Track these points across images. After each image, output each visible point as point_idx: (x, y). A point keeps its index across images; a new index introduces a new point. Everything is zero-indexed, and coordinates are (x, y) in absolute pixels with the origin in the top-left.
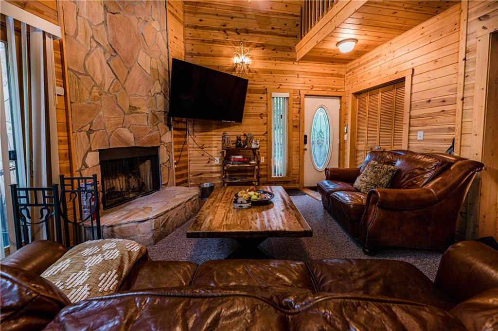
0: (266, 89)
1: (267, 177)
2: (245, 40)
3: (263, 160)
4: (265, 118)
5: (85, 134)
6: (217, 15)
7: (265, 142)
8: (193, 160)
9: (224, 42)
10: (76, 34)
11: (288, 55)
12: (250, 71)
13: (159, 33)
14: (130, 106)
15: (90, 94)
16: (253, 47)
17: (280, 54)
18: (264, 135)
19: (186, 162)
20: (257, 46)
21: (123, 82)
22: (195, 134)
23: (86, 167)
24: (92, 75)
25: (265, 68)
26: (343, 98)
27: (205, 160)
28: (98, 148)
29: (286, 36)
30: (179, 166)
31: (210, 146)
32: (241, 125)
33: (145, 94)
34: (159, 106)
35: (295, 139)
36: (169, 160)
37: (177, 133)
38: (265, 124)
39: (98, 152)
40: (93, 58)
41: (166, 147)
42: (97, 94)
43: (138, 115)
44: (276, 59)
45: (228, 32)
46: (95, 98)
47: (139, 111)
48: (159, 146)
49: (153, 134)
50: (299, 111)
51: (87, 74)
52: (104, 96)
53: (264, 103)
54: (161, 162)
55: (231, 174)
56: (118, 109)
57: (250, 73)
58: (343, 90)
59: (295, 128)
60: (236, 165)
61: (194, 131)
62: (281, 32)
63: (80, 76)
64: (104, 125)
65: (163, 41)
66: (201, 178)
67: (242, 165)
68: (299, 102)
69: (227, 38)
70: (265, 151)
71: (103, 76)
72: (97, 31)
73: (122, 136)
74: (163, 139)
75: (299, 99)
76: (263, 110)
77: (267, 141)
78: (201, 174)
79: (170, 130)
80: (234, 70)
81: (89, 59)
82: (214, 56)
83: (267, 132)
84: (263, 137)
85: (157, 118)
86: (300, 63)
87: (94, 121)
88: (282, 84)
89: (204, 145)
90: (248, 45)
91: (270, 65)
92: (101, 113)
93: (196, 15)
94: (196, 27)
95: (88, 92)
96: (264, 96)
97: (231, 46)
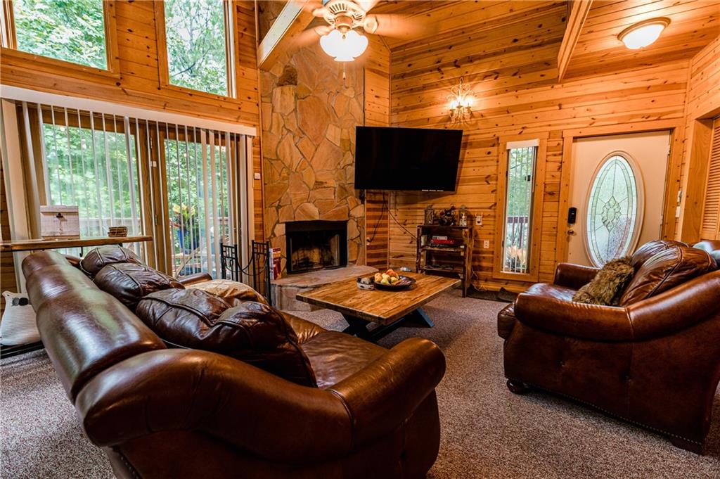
0: (498, 139)
1: (492, 271)
2: (467, 72)
3: (486, 245)
4: (494, 182)
5: (274, 208)
6: (430, 51)
7: (493, 219)
8: (395, 239)
9: (437, 85)
10: (271, 128)
11: (542, 76)
12: (472, 115)
13: (354, 100)
14: (316, 182)
15: (280, 175)
16: (479, 80)
17: (526, 78)
18: (490, 208)
19: (385, 240)
20: (485, 77)
21: (309, 160)
22: (398, 207)
23: (275, 236)
24: (282, 159)
25: (499, 106)
26: (676, 131)
27: (406, 239)
28: (284, 221)
29: (540, 45)
30: (373, 243)
31: (414, 221)
32: (456, 193)
33: (333, 168)
34: (350, 178)
35: (549, 214)
36: (359, 236)
37: (371, 206)
38: (492, 192)
39: (284, 225)
40: (283, 145)
41: (357, 222)
42: (286, 175)
43: (324, 189)
44: (517, 88)
45: (442, 70)
46: (284, 179)
47: (326, 185)
48: (347, 221)
49: (340, 208)
50: (560, 168)
51: (278, 159)
52: (292, 175)
53: (492, 160)
54: (348, 238)
55: (439, 261)
56: (304, 186)
57: (473, 119)
58: (680, 115)
59: (548, 197)
60: (436, 249)
61: (396, 203)
62: (532, 42)
63: (273, 162)
64: (291, 201)
65: (358, 107)
66: (402, 261)
67: (444, 249)
68: (561, 152)
69: (442, 78)
70: (492, 232)
71: (292, 158)
72: (288, 119)
73: (306, 210)
74: (352, 213)
75: (560, 147)
76: (491, 170)
77: (495, 217)
78: (402, 256)
79: (363, 203)
80: (449, 119)
81: (280, 146)
82: (423, 106)
83: (495, 204)
84: (489, 210)
85: (346, 190)
86: (565, 85)
87: (282, 198)
88: (527, 126)
89: (406, 220)
90: (471, 78)
91: (508, 100)
92: (288, 190)
93: (405, 60)
94: (403, 76)
95: (278, 174)
96: (494, 150)
97: (445, 88)
